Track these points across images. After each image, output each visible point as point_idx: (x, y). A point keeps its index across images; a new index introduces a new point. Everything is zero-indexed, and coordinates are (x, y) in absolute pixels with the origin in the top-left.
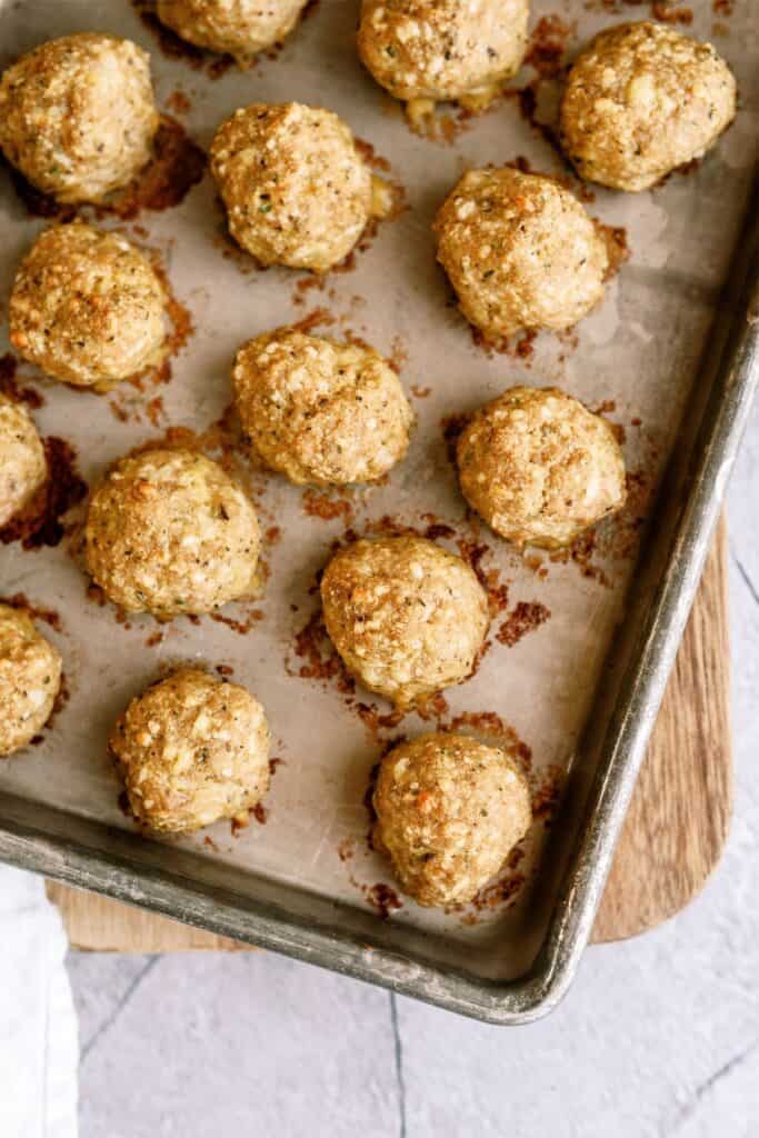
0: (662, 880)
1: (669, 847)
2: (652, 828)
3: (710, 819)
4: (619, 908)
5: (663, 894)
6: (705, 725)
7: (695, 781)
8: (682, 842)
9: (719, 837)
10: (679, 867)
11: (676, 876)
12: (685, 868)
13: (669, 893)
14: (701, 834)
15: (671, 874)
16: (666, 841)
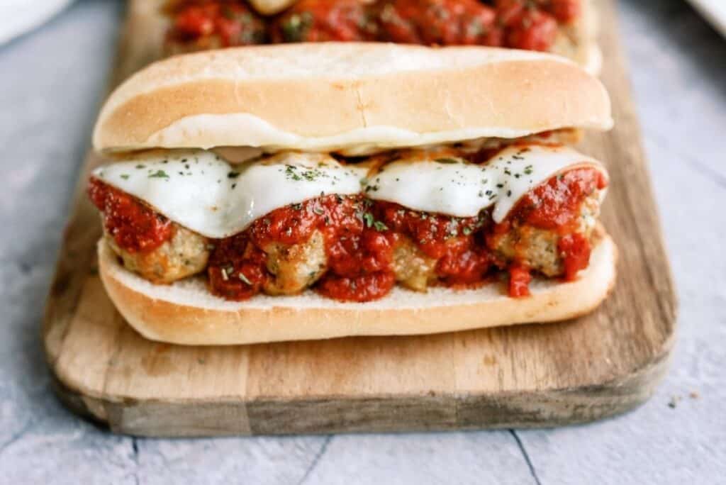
0: (626, 345)
1: (629, 325)
2: (613, 313)
3: (661, 307)
4: (590, 363)
5: (627, 354)
6: (647, 251)
7: (644, 284)
8: (639, 322)
9: (669, 317)
10: (639, 337)
11: (637, 343)
12: (644, 337)
13: (632, 353)
14: (654, 316)
15: (632, 342)
16: (625, 321)
